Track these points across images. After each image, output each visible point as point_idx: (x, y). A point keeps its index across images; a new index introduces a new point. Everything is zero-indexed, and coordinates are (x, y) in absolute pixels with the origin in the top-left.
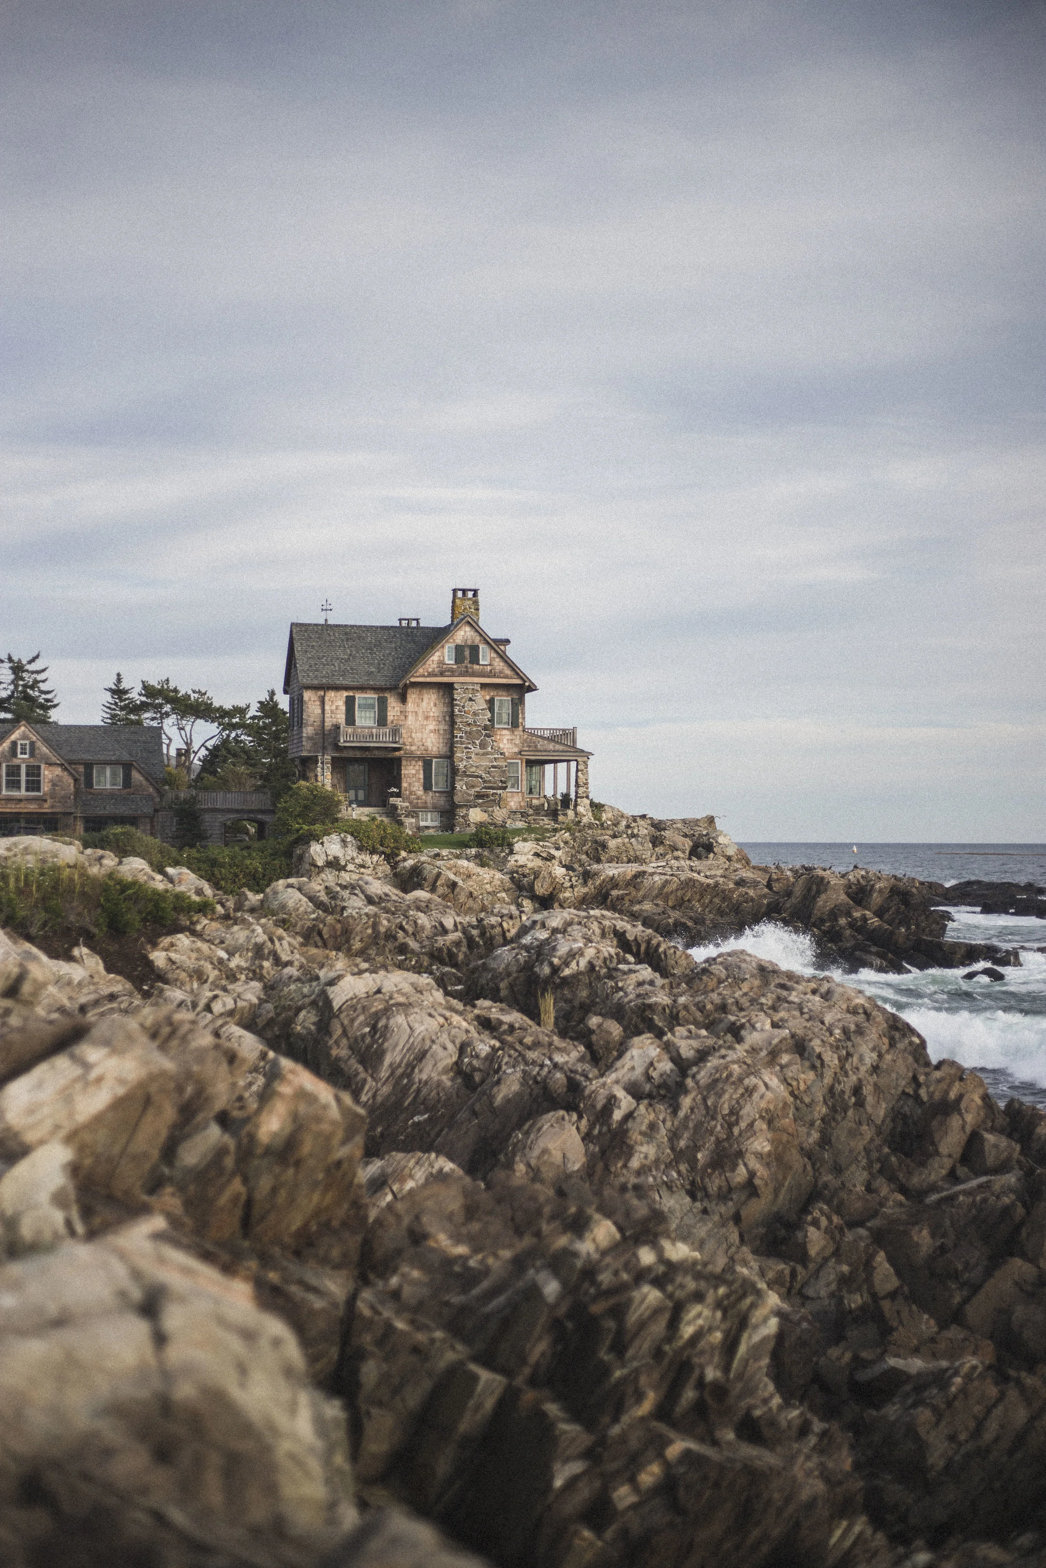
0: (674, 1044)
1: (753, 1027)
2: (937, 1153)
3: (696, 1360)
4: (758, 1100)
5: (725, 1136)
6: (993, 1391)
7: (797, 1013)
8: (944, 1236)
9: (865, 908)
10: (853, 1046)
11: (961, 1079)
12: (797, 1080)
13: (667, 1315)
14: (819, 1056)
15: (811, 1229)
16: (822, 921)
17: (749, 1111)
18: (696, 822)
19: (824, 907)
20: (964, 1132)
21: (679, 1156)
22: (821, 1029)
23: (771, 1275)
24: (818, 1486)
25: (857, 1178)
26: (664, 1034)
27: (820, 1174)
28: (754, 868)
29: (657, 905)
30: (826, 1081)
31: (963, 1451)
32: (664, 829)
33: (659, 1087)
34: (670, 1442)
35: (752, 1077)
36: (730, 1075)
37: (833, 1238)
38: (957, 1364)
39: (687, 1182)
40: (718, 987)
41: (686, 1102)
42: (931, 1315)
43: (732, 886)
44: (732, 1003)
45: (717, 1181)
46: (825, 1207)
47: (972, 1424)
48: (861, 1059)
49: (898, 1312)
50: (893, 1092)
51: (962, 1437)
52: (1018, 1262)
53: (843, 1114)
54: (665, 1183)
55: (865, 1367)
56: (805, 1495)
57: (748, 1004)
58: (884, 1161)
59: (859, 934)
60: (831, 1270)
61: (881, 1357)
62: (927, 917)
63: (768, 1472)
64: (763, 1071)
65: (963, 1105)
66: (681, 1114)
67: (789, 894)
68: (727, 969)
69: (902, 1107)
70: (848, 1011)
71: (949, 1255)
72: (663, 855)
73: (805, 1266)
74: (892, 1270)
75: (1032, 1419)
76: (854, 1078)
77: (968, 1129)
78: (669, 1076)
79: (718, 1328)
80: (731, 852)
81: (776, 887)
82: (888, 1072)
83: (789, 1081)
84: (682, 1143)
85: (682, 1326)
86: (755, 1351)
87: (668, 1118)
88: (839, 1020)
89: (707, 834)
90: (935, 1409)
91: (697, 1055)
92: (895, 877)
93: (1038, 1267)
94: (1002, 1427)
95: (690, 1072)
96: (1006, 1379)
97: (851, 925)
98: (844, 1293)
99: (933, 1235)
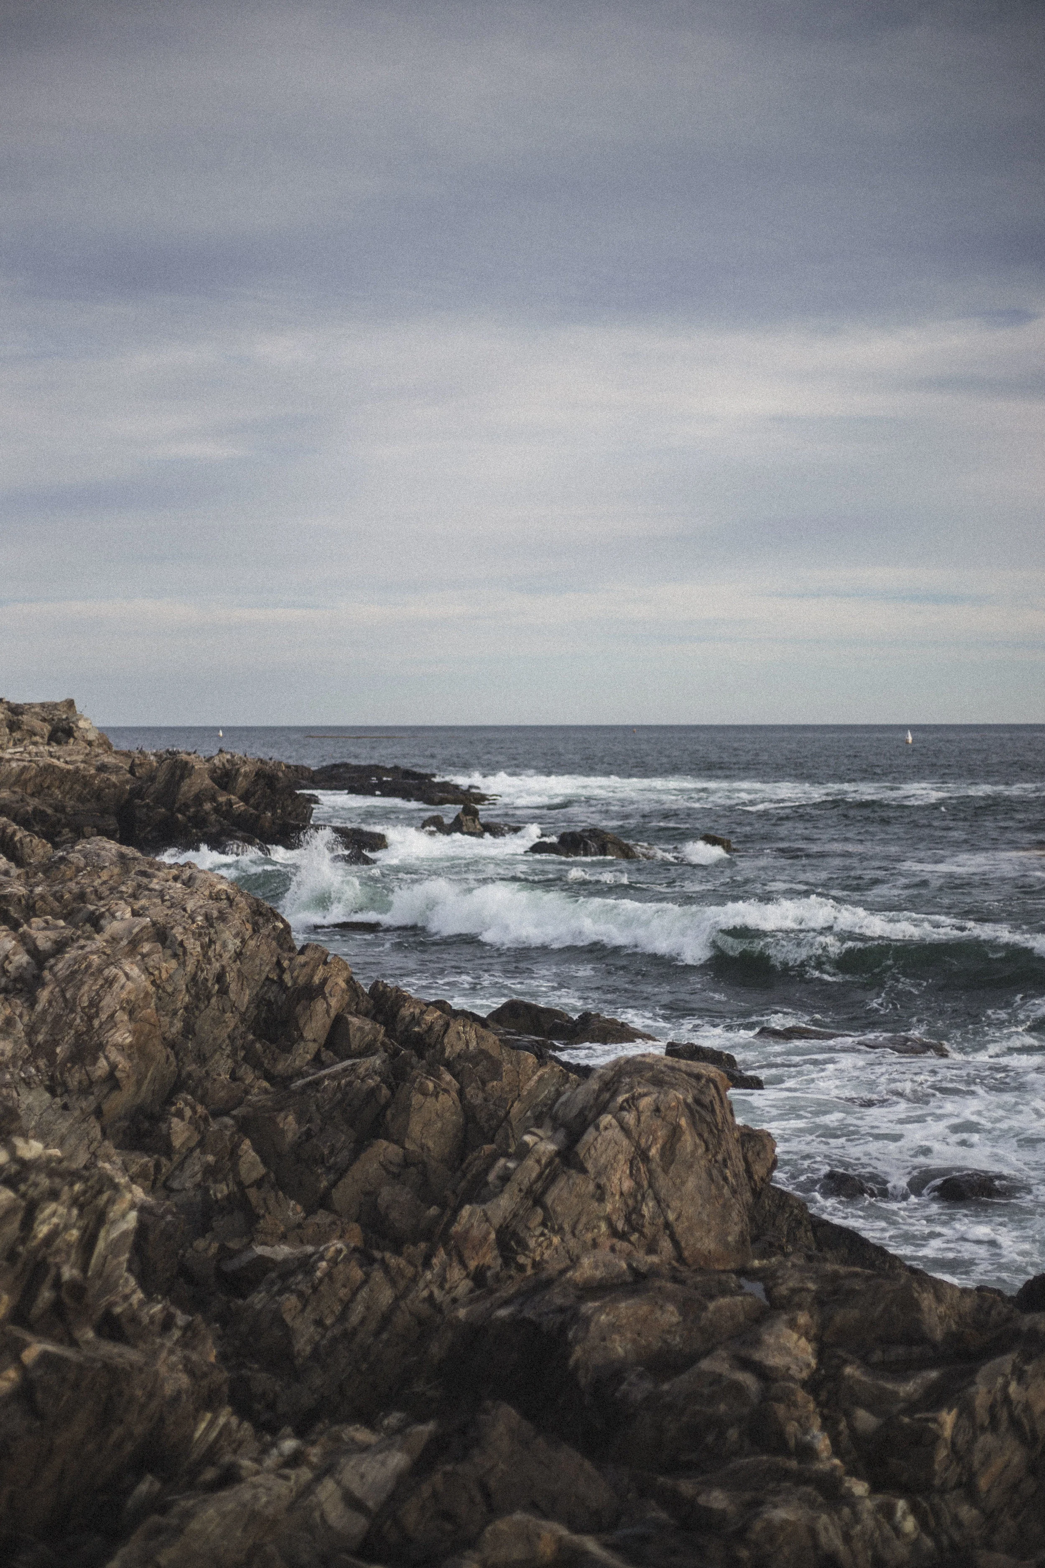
0: (30, 936)
1: (113, 916)
2: (301, 1036)
3: (51, 1260)
4: (118, 990)
5: (85, 1029)
6: (358, 1274)
7: (158, 901)
8: (310, 1121)
9: (230, 793)
10: (216, 933)
11: (325, 963)
12: (159, 969)
13: (20, 1216)
14: (181, 944)
15: (175, 1120)
16: (187, 806)
17: (109, 1002)
18: (55, 706)
19: (189, 791)
20: (329, 1016)
21: (37, 1051)
22: (184, 916)
23: (134, 1169)
24: (184, 1380)
25: (222, 1066)
26: (21, 925)
27: (184, 1063)
28: (116, 752)
29: (14, 792)
30: (188, 969)
31: (329, 1334)
32: (22, 714)
33: (15, 980)
34: (25, 1345)
35: (112, 967)
36: (89, 966)
37: (197, 1128)
38: (322, 1248)
39: (46, 1078)
40: (76, 876)
41: (44, 995)
42: (298, 1202)
43: (93, 771)
44: (91, 892)
45: (77, 1075)
46: (189, 1097)
47: (338, 1309)
48: (224, 945)
49: (265, 1200)
50: (256, 977)
51: (328, 1322)
52: (384, 1143)
53: (206, 1002)
54: (23, 1079)
55: (231, 1258)
56: (169, 1389)
57: (108, 893)
58: (248, 1048)
59: (225, 818)
60: (196, 1161)
61: (248, 1247)
62: (294, 800)
63: (129, 1368)
64: (123, 961)
65: (327, 990)
66: (39, 1008)
67: (152, 779)
68: (85, 858)
69: (266, 992)
70: (211, 897)
71: (315, 1140)
72: (21, 741)
73: (170, 1159)
74: (258, 1159)
75: (397, 1299)
76: (217, 965)
77: (333, 1013)
78: (25, 969)
79: (74, 1226)
80: (91, 736)
81: (139, 772)
82: (252, 958)
83: (151, 970)
84: (40, 1038)
85: (35, 1226)
86: (114, 1248)
87: (25, 1012)
88: (201, 907)
89: (67, 718)
90: (301, 1295)
91: (55, 946)
92: (261, 761)
93: (404, 1148)
94: (368, 1308)
95: (47, 964)
96: (371, 1261)
97: (216, 810)
98: (210, 1183)
99: (299, 1122)
